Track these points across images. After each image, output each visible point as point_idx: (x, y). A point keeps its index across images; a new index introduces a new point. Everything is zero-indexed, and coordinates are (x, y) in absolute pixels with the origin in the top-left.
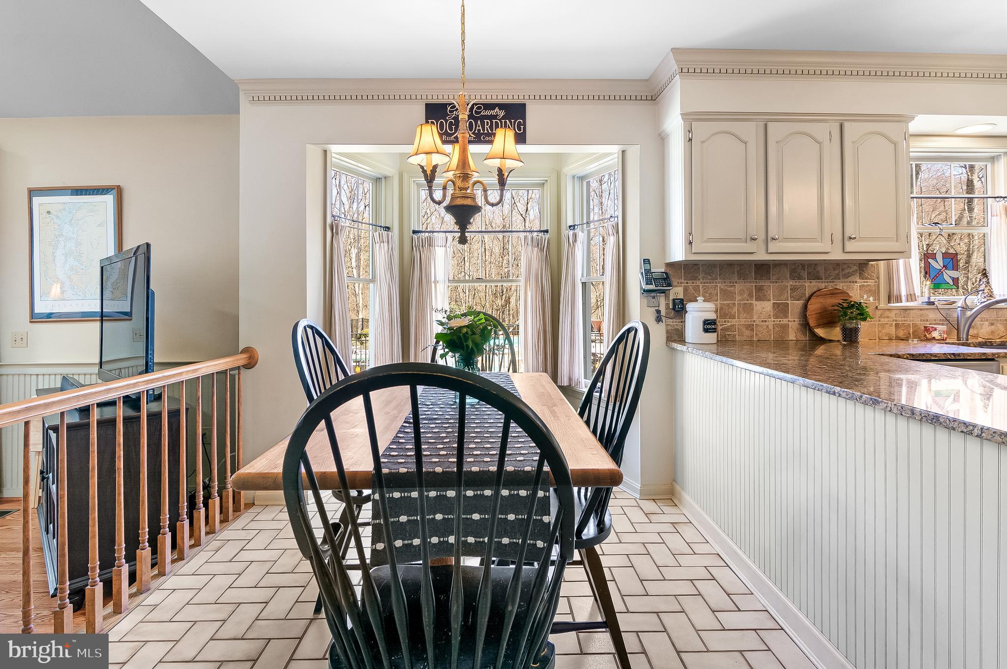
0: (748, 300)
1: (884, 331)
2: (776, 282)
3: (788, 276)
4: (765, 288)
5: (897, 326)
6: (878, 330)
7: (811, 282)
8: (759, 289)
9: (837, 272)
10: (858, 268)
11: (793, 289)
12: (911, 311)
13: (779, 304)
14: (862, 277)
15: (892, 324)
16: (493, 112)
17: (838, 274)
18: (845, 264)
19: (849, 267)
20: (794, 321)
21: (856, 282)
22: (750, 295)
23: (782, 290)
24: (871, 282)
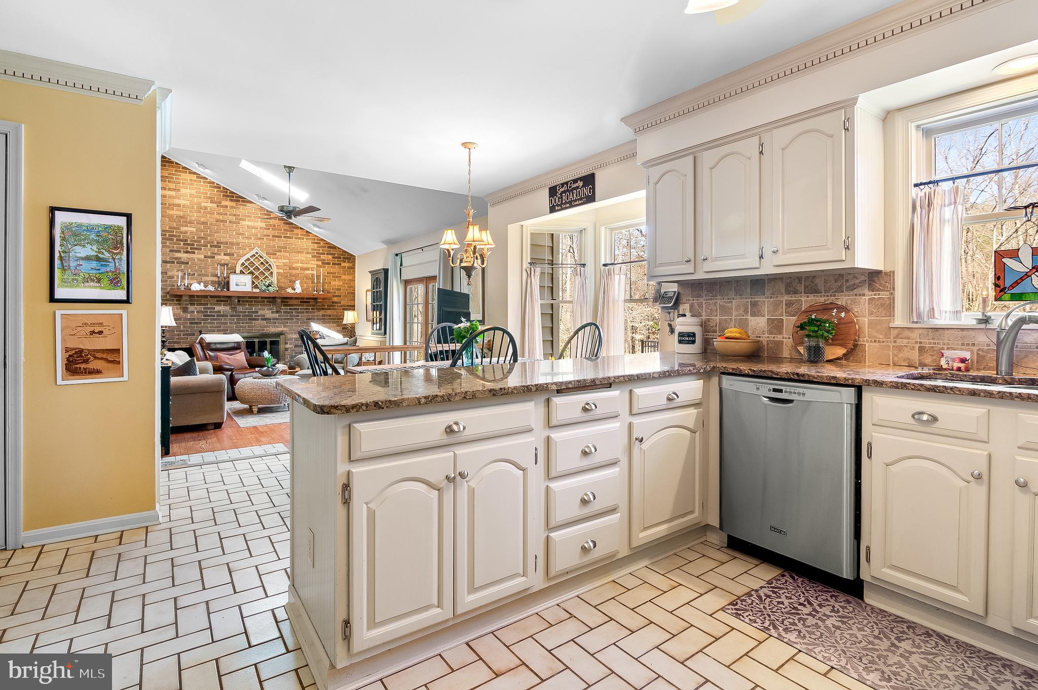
0: (744, 316)
1: (901, 355)
2: (771, 298)
3: (783, 291)
4: (759, 303)
5: (921, 349)
6: (893, 354)
7: (808, 297)
8: (754, 304)
9: (839, 284)
10: (867, 279)
11: (789, 304)
12: (946, 332)
13: (773, 320)
14: (872, 288)
15: (913, 347)
16: (577, 185)
17: (841, 287)
18: (849, 274)
19: (855, 277)
20: (789, 338)
21: (864, 295)
22: (746, 311)
23: (777, 305)
24: (884, 295)
